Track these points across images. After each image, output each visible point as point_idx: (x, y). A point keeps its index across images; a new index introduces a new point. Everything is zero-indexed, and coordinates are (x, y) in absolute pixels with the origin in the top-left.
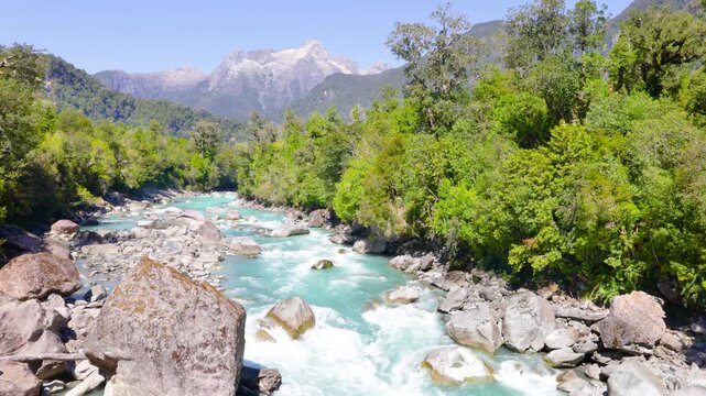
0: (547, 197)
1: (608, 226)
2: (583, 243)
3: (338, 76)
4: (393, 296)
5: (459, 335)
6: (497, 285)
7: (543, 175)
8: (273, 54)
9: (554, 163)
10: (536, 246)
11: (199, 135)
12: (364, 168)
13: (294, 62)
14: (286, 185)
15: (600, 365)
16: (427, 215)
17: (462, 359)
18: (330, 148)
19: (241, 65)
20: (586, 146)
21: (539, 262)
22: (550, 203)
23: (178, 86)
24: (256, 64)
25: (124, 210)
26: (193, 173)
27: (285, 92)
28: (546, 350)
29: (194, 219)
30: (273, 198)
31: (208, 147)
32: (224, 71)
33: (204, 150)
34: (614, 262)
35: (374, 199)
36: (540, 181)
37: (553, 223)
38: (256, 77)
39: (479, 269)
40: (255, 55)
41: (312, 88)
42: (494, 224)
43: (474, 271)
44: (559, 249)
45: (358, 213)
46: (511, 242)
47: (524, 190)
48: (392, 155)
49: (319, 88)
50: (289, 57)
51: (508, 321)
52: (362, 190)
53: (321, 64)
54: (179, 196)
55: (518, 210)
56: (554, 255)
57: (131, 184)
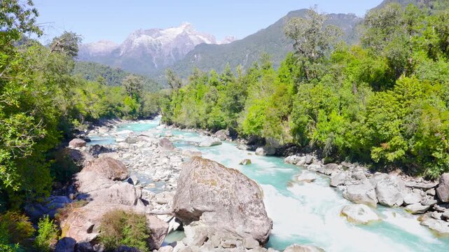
0: (395, 119)
1: (436, 135)
2: (420, 145)
3: (203, 45)
4: (300, 179)
5: (354, 198)
6: (362, 171)
7: (393, 106)
8: (162, 32)
9: (399, 100)
10: (389, 147)
11: (128, 84)
12: (263, 104)
13: (175, 37)
14: (197, 115)
15: (439, 211)
16: (308, 132)
17: (363, 211)
18: (233, 92)
19: (140, 39)
20: (419, 90)
21: (391, 157)
22: (397, 122)
23: (100, 53)
24: (150, 38)
25: (96, 132)
26: (127, 109)
27: (169, 55)
28: (404, 205)
29: (148, 137)
30: (187, 124)
31: (134, 92)
32: (130, 42)
33: (132, 94)
34: (438, 155)
35: (273, 122)
36: (391, 110)
37: (400, 134)
38: (150, 46)
39: (347, 162)
40: (149, 32)
41: (187, 53)
42: (361, 135)
43: (343, 163)
44: (403, 149)
45: (262, 131)
46: (372, 146)
47: (381, 116)
48: (281, 96)
49: (191, 53)
50: (171, 33)
51: (380, 190)
52: (263, 117)
53: (192, 37)
54: (119, 123)
55: (378, 127)
56: (400, 153)
57: (95, 116)
